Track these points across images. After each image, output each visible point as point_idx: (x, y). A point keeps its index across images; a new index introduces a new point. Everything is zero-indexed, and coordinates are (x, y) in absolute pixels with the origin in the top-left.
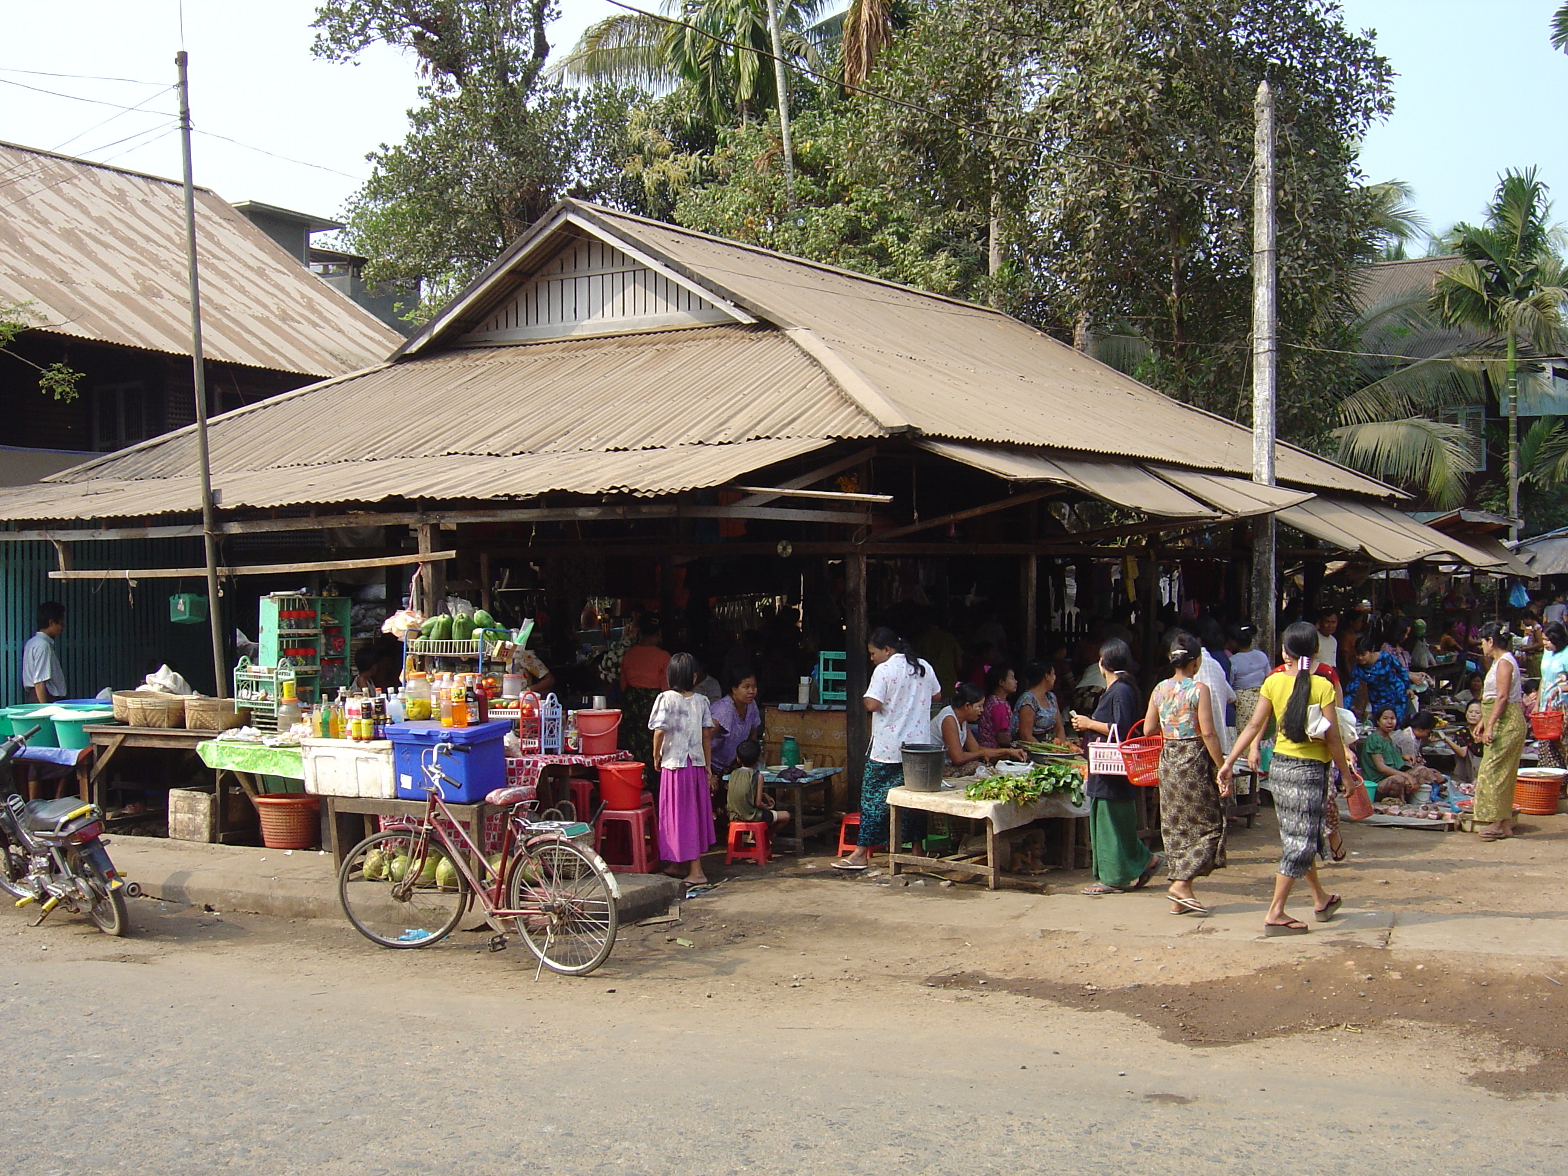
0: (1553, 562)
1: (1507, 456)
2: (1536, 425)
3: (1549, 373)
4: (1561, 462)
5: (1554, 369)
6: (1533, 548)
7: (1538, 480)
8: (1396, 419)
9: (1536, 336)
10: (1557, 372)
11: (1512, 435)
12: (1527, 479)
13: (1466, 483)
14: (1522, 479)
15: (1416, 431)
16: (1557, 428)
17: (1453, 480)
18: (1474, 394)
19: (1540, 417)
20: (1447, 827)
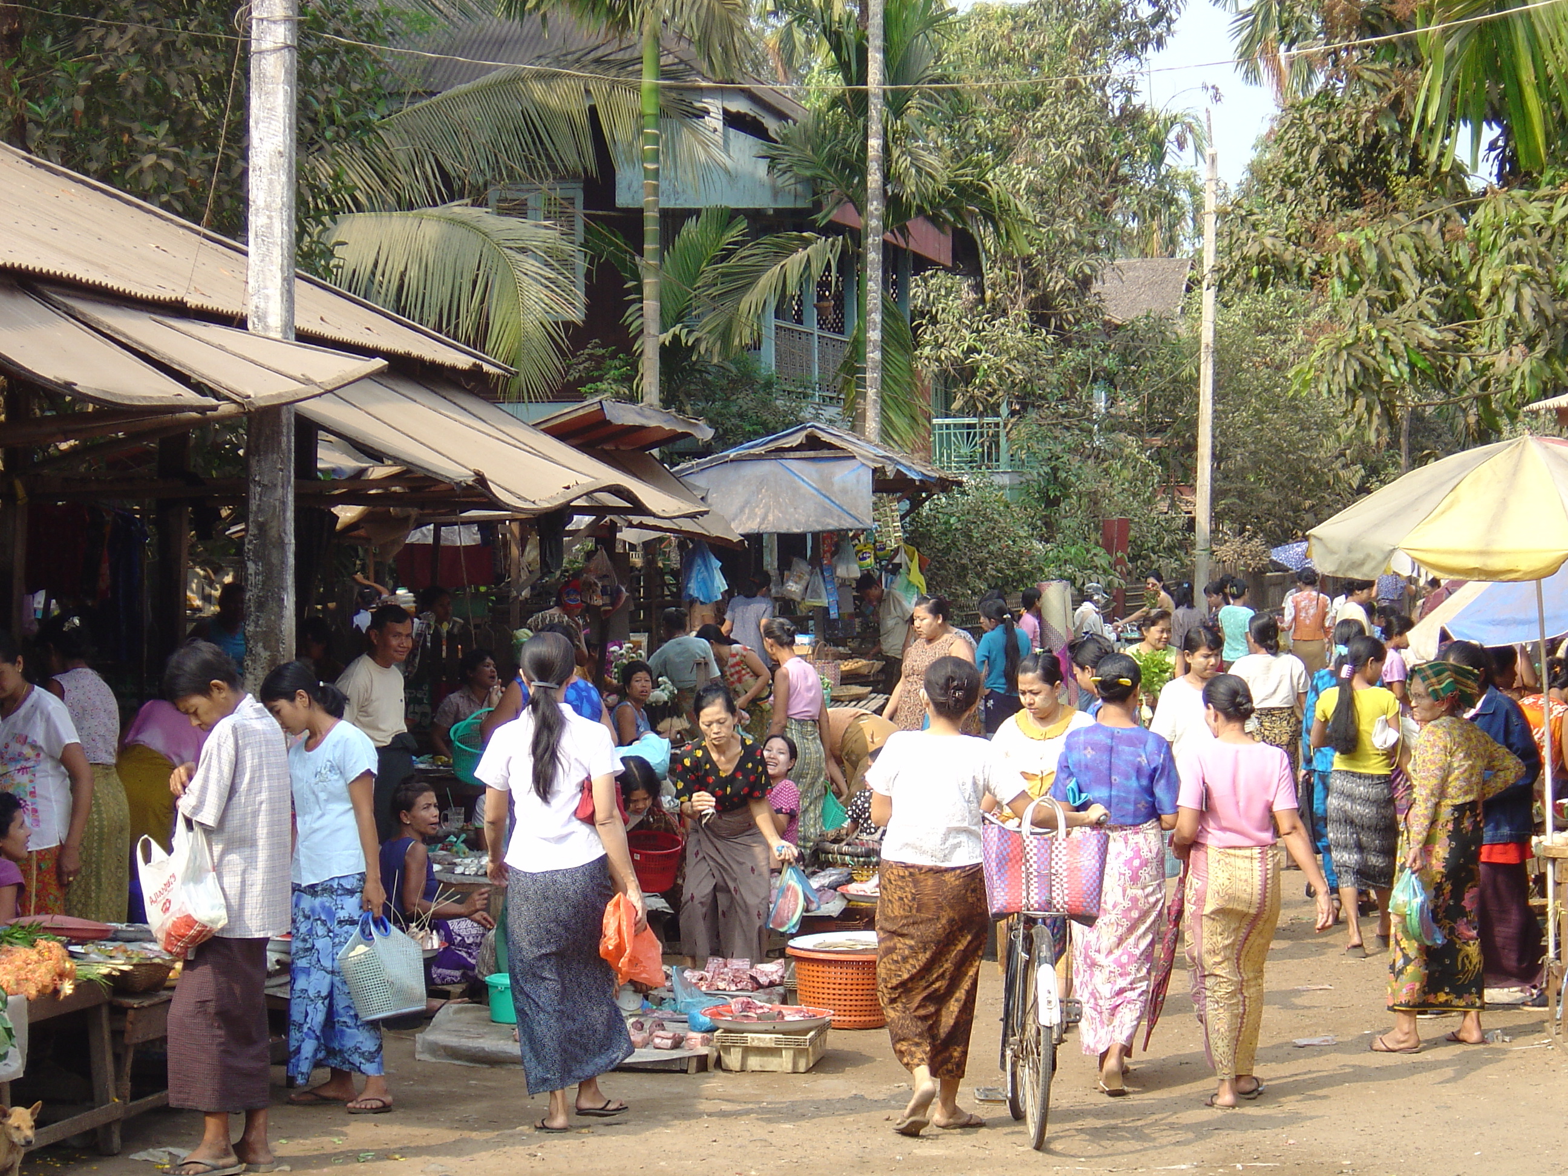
0: (742, 510)
1: (639, 289)
2: (691, 228)
3: (715, 121)
4: (744, 306)
5: (726, 112)
6: (700, 481)
7: (698, 340)
8: (411, 207)
9: (704, 43)
10: (733, 120)
11: (649, 246)
12: (676, 338)
13: (565, 344)
14: (667, 337)
15: (460, 232)
16: (733, 234)
17: (538, 335)
18: (571, 159)
19: (697, 212)
20: (694, 1064)
